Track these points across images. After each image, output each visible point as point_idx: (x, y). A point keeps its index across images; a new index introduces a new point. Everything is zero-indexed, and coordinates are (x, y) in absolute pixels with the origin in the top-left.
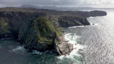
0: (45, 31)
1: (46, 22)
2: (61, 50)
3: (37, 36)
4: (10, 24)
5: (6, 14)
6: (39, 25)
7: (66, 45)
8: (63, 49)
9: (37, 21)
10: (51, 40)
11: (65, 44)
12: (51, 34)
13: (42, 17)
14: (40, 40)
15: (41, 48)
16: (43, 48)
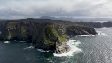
0: (50, 36)
1: (51, 29)
2: (60, 50)
3: (43, 39)
4: (28, 31)
5: (25, 23)
6: (46, 31)
7: (66, 47)
8: (62, 50)
9: (45, 28)
10: (54, 43)
11: (64, 47)
12: (54, 38)
13: (49, 26)
14: (45, 42)
15: (45, 47)
16: (47, 48)
